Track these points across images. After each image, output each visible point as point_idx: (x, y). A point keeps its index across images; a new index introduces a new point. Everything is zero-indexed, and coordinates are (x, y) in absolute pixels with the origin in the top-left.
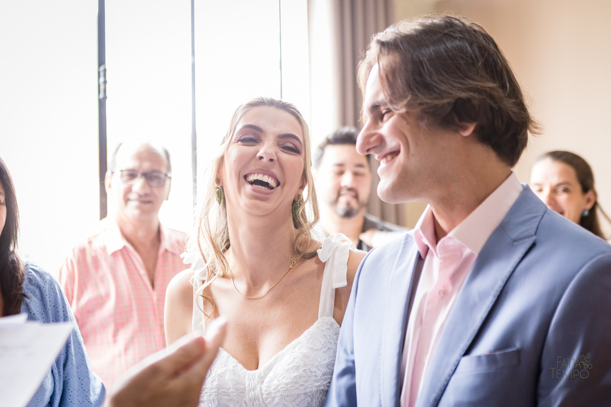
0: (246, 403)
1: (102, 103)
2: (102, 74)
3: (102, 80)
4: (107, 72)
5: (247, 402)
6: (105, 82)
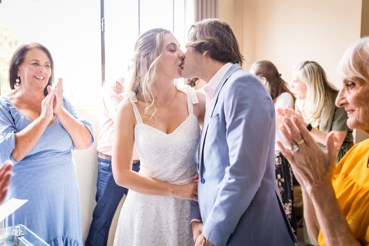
1: (103, 33)
2: (102, 21)
3: (102, 23)
6: (104, 25)
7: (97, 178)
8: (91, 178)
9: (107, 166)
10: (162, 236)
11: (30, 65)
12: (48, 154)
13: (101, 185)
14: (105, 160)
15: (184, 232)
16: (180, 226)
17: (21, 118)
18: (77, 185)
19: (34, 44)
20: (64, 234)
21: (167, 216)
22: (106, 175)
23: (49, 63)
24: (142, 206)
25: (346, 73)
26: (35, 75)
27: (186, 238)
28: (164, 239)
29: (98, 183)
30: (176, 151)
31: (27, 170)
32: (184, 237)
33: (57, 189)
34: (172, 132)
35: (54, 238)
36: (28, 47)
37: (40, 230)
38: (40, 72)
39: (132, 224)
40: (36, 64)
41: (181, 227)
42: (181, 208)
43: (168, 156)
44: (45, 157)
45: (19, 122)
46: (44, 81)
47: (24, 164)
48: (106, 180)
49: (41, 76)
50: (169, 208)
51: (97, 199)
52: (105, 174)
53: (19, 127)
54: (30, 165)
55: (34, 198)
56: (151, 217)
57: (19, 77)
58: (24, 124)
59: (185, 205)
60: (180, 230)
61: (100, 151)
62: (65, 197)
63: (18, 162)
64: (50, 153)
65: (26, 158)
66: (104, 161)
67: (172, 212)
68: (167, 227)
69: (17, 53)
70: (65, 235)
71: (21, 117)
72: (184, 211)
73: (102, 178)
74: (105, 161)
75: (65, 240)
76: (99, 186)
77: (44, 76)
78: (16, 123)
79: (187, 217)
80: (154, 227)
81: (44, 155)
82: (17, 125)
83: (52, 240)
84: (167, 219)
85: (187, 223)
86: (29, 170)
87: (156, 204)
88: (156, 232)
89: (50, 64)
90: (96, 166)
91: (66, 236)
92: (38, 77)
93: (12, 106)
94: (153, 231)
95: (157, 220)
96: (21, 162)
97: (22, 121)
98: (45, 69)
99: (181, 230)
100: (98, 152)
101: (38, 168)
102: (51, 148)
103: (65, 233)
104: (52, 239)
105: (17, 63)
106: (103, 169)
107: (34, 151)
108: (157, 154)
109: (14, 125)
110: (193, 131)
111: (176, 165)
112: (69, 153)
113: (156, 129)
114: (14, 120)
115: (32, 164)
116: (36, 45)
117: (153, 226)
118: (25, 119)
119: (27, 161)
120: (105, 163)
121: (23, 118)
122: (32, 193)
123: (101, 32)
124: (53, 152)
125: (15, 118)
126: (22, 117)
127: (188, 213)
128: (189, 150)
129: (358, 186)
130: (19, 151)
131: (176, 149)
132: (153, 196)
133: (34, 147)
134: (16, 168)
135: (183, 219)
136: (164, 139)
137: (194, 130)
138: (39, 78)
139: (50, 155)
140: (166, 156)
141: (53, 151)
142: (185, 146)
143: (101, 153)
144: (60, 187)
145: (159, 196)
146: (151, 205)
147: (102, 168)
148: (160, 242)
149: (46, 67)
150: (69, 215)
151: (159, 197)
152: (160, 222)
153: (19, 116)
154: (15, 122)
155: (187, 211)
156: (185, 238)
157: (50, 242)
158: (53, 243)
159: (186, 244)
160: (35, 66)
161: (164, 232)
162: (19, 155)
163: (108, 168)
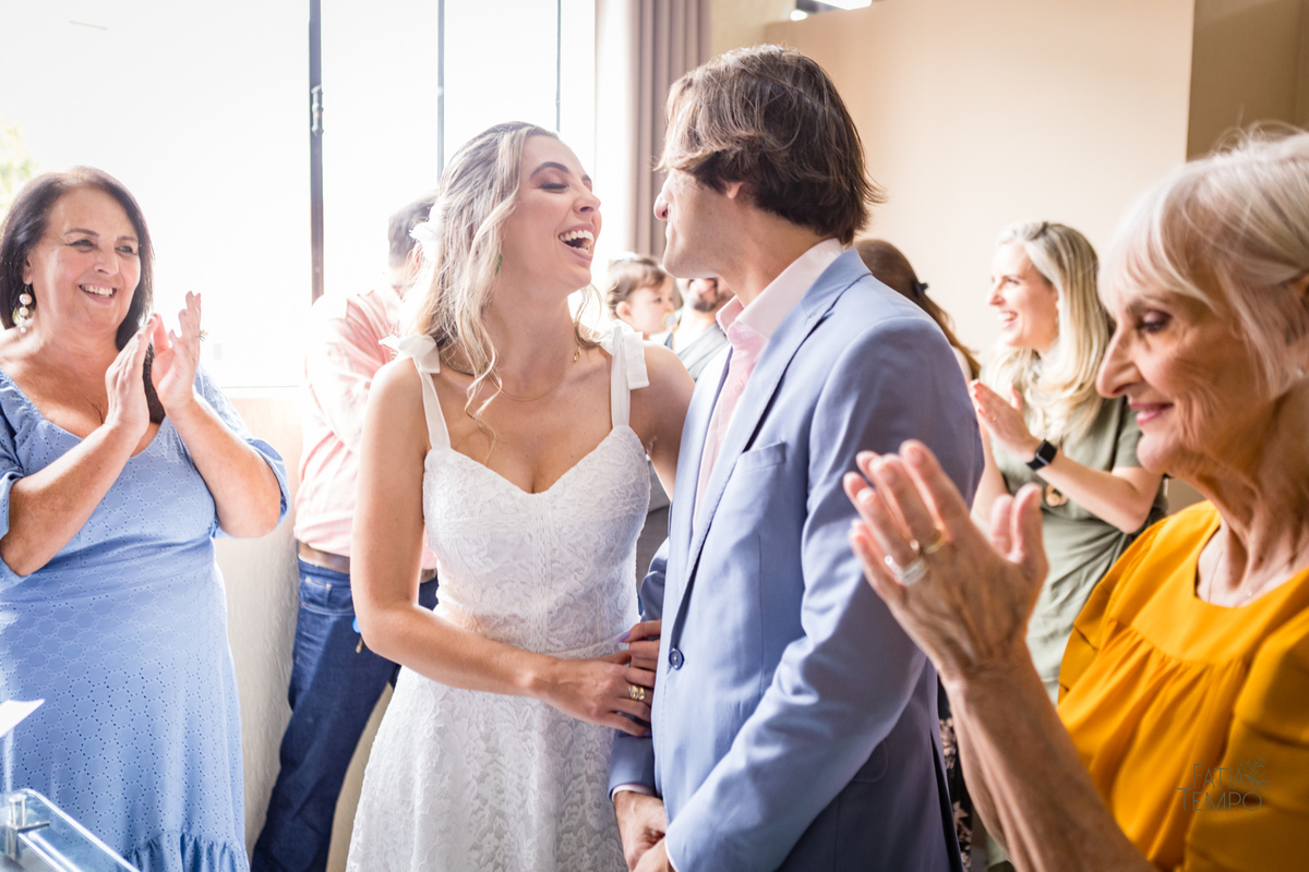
0: (530, 536)
1: (316, 140)
2: (315, 98)
3: (315, 105)
4: (323, 96)
5: (533, 534)
6: (320, 109)
7: (294, 632)
8: (273, 632)
9: (325, 590)
10: (506, 828)
11: (63, 247)
12: (132, 549)
13: (304, 653)
14: (319, 567)
15: (582, 823)
16: (568, 802)
17: (39, 426)
18: (228, 658)
19: (81, 175)
20: (186, 826)
21: (521, 767)
22: (322, 621)
23: (132, 239)
24: (440, 728)
25: (1137, 280)
26: (81, 282)
27: (589, 841)
28: (512, 840)
29: (296, 646)
30: (557, 553)
31: (57, 605)
32: (580, 839)
33: (162, 670)
34: (547, 489)
35: (149, 839)
36: (58, 185)
37: (99, 813)
38: (100, 271)
39: (406, 789)
40: (86, 242)
41: (572, 805)
42: (567, 742)
43: (527, 569)
44: (119, 561)
45: (32, 440)
46: (113, 302)
47: (48, 584)
48: (320, 636)
49: (101, 285)
50: (529, 740)
51: (292, 701)
52: (317, 618)
53: (28, 460)
54: (68, 586)
55: (76, 680)
56: (469, 763)
57: (31, 286)
58: (49, 446)
59: (586, 730)
60: (567, 815)
61: (304, 539)
62: (188, 698)
63: (25, 579)
64: (137, 548)
65: (55, 564)
66: (315, 571)
67: (536, 752)
68: (519, 802)
69: (22, 205)
70: (189, 828)
71: (37, 424)
72: (580, 753)
73: (308, 632)
74: (318, 573)
75: (191, 844)
76: (298, 658)
77: (115, 286)
78: (21, 445)
79: (590, 772)
80: (477, 798)
81: (115, 552)
82: (22, 452)
83: (142, 847)
84: (520, 777)
85: (592, 791)
86: (63, 604)
87: (486, 723)
88: (483, 816)
89: (139, 243)
90: (292, 589)
91: (195, 833)
92: (91, 289)
93: (7, 384)
94: (475, 813)
95: (488, 775)
96: (37, 575)
97: (43, 437)
98: (116, 260)
99: (571, 814)
100: (298, 543)
101: (97, 598)
102: (143, 530)
103: (189, 822)
104: (142, 841)
105: (21, 237)
106: (313, 601)
107: (83, 538)
108: (489, 560)
109: (11, 450)
110: (618, 487)
111: (554, 597)
112: (204, 546)
113: (494, 473)
114: (12, 433)
115: (74, 585)
116: (86, 176)
117: (475, 794)
118: (50, 430)
119: (60, 574)
120: (319, 580)
121: (45, 427)
122: (73, 684)
123: (312, 133)
124: (149, 544)
125: (15, 424)
126: (43, 424)
127: (595, 758)
128: (601, 551)
129: (1163, 659)
130: (28, 541)
131: (555, 546)
132: (479, 695)
133: (83, 527)
134: (20, 599)
135: (579, 779)
136: (518, 511)
137: (625, 483)
138: (96, 291)
139: (136, 553)
140: (522, 566)
141: (148, 540)
142: (588, 538)
143: (307, 546)
144: (170, 665)
145: (499, 696)
146: (470, 726)
147: (308, 596)
148: (500, 849)
149: (123, 254)
150: (203, 760)
151: (496, 701)
152: (501, 782)
153: (33, 420)
154: (17, 438)
155: (590, 752)
156: (586, 844)
157: (136, 852)
158: (145, 856)
159: (587, 864)
160: (81, 251)
161: (512, 819)
162: (29, 554)
163: (326, 596)
